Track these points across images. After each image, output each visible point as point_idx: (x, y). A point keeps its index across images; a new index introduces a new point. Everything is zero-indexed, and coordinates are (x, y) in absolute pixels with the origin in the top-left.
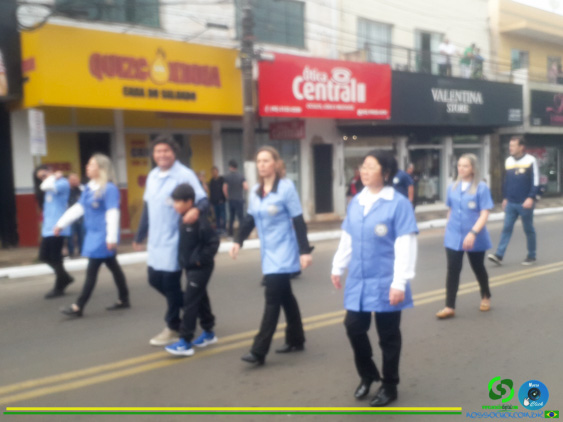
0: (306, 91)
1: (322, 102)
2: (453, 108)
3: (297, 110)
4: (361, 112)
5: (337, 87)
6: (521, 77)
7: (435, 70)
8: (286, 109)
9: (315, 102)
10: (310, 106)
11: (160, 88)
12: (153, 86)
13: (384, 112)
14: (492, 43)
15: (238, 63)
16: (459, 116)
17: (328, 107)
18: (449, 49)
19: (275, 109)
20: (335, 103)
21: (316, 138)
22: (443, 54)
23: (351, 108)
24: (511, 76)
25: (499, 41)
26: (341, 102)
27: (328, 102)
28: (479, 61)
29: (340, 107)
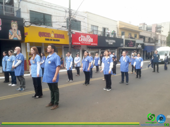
0: (81, 40)
1: (84, 42)
2: (110, 43)
3: (80, 43)
4: (92, 44)
5: (87, 39)
6: (123, 37)
7: (106, 36)
8: (78, 43)
9: (83, 42)
10: (82, 43)
11: (52, 39)
12: (51, 38)
13: (96, 44)
14: (117, 30)
15: (68, 34)
16: (111, 45)
17: (86, 43)
18: (109, 32)
19: (75, 43)
20: (87, 42)
21: (83, 49)
22: (108, 32)
23: (90, 43)
24: (121, 37)
25: (119, 30)
26: (88, 42)
27: (86, 42)
28: (115, 34)
29: (88, 43)
